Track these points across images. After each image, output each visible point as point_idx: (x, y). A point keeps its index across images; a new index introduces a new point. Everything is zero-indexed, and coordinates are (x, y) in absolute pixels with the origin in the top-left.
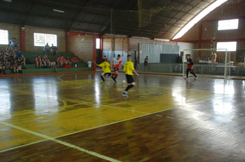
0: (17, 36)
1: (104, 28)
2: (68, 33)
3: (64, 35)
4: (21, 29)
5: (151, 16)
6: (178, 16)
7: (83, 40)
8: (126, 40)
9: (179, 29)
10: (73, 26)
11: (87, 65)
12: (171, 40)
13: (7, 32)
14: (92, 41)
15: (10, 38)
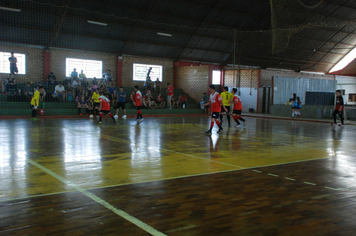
0: (113, 68)
1: (227, 56)
2: (177, 64)
3: (172, 66)
4: (117, 59)
5: (289, 37)
6: (338, 38)
7: (195, 71)
8: (255, 72)
9: (340, 56)
10: (184, 54)
11: (199, 106)
12: (327, 73)
13: (101, 62)
14: (206, 73)
15: (105, 70)
